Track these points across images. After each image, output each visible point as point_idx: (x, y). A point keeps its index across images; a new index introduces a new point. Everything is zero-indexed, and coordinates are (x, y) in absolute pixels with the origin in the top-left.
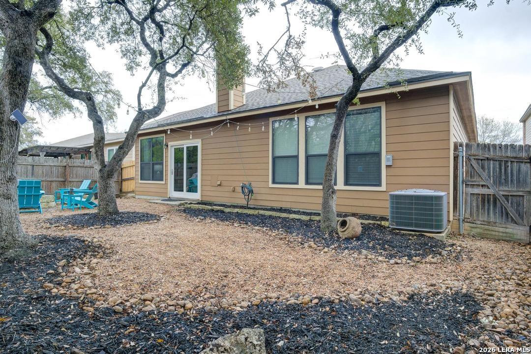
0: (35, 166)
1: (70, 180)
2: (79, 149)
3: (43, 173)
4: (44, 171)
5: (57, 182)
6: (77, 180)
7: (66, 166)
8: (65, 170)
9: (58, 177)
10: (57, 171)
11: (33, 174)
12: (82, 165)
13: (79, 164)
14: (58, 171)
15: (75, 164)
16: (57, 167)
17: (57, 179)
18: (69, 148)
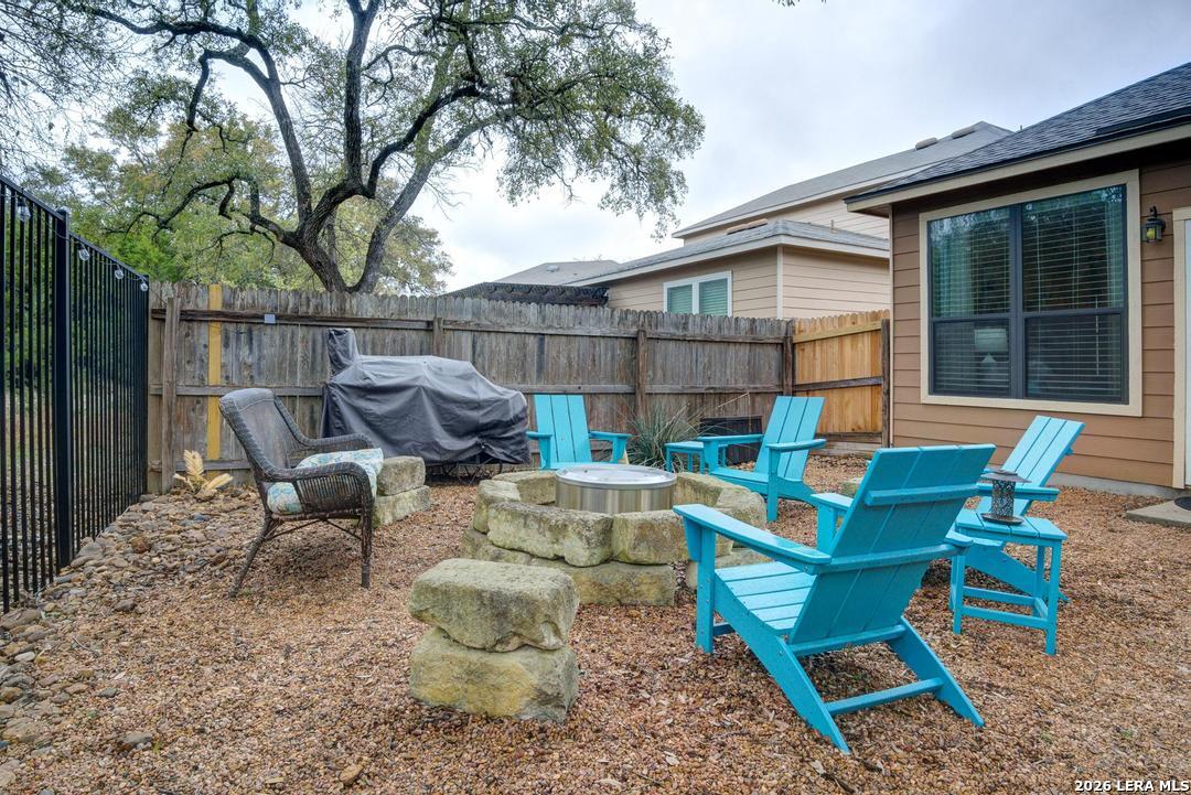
0: (547, 339)
1: (648, 389)
2: (579, 290)
3: (570, 365)
4: (574, 355)
5: (610, 397)
6: (667, 388)
7: (635, 339)
8: (634, 351)
9: (613, 381)
10: (609, 355)
11: (540, 369)
12: (680, 333)
13: (672, 330)
14: (613, 358)
15: (660, 330)
16: (610, 342)
17: (611, 387)
18: (555, 288)
